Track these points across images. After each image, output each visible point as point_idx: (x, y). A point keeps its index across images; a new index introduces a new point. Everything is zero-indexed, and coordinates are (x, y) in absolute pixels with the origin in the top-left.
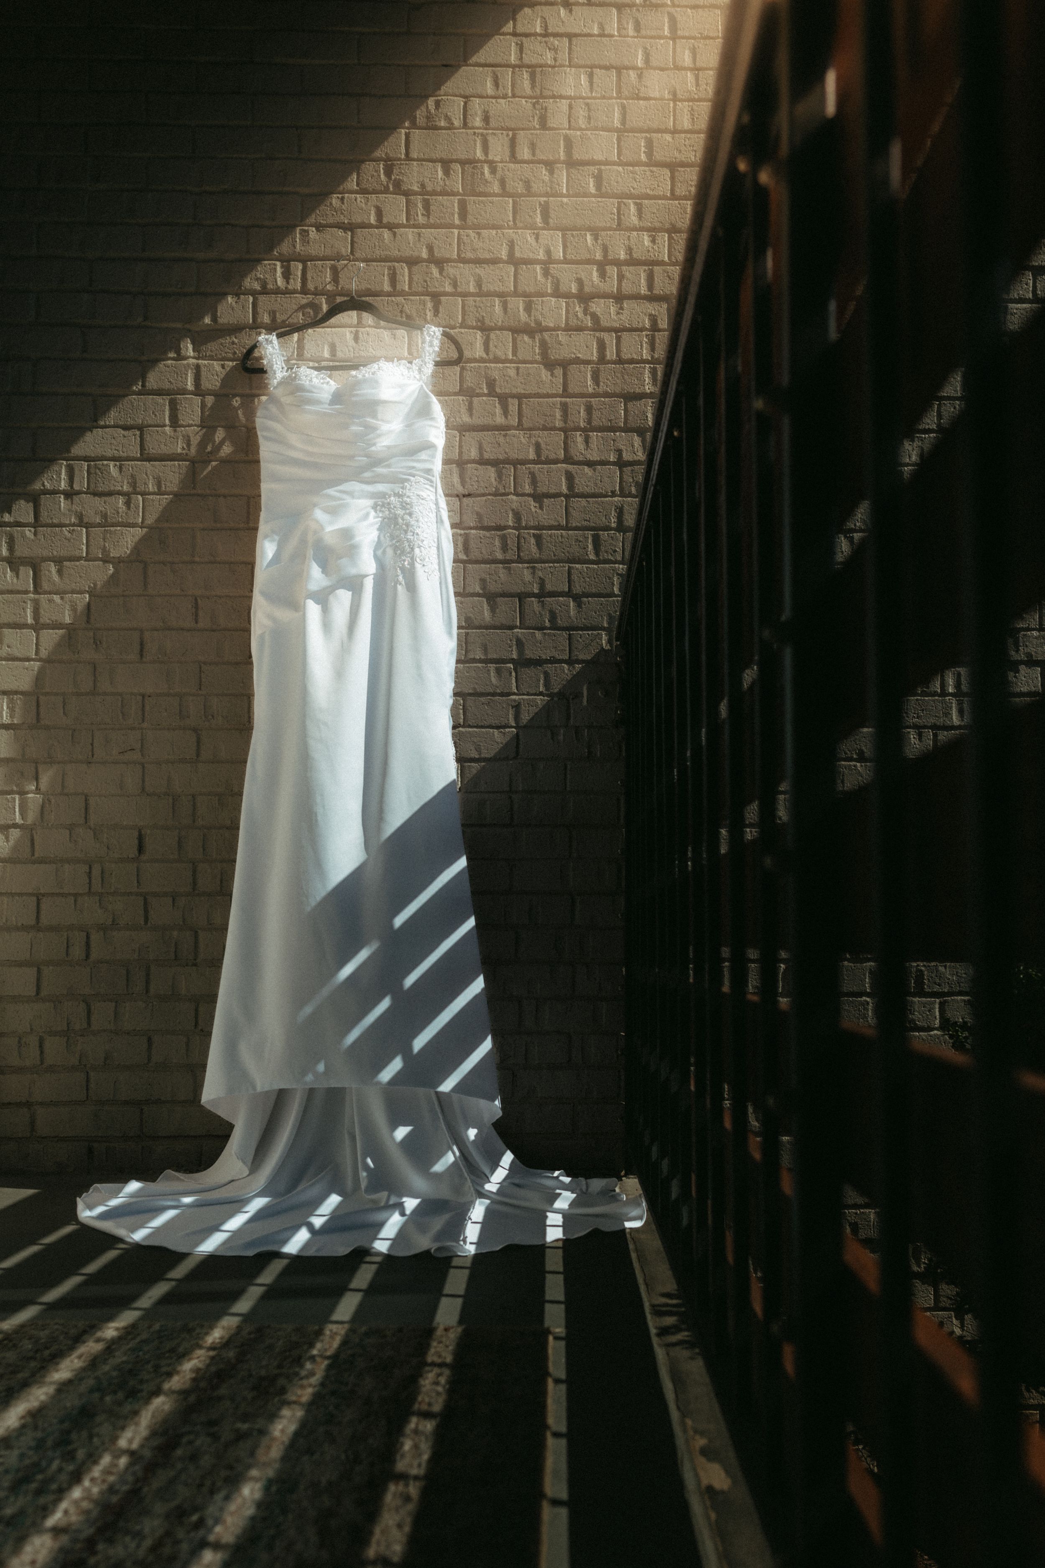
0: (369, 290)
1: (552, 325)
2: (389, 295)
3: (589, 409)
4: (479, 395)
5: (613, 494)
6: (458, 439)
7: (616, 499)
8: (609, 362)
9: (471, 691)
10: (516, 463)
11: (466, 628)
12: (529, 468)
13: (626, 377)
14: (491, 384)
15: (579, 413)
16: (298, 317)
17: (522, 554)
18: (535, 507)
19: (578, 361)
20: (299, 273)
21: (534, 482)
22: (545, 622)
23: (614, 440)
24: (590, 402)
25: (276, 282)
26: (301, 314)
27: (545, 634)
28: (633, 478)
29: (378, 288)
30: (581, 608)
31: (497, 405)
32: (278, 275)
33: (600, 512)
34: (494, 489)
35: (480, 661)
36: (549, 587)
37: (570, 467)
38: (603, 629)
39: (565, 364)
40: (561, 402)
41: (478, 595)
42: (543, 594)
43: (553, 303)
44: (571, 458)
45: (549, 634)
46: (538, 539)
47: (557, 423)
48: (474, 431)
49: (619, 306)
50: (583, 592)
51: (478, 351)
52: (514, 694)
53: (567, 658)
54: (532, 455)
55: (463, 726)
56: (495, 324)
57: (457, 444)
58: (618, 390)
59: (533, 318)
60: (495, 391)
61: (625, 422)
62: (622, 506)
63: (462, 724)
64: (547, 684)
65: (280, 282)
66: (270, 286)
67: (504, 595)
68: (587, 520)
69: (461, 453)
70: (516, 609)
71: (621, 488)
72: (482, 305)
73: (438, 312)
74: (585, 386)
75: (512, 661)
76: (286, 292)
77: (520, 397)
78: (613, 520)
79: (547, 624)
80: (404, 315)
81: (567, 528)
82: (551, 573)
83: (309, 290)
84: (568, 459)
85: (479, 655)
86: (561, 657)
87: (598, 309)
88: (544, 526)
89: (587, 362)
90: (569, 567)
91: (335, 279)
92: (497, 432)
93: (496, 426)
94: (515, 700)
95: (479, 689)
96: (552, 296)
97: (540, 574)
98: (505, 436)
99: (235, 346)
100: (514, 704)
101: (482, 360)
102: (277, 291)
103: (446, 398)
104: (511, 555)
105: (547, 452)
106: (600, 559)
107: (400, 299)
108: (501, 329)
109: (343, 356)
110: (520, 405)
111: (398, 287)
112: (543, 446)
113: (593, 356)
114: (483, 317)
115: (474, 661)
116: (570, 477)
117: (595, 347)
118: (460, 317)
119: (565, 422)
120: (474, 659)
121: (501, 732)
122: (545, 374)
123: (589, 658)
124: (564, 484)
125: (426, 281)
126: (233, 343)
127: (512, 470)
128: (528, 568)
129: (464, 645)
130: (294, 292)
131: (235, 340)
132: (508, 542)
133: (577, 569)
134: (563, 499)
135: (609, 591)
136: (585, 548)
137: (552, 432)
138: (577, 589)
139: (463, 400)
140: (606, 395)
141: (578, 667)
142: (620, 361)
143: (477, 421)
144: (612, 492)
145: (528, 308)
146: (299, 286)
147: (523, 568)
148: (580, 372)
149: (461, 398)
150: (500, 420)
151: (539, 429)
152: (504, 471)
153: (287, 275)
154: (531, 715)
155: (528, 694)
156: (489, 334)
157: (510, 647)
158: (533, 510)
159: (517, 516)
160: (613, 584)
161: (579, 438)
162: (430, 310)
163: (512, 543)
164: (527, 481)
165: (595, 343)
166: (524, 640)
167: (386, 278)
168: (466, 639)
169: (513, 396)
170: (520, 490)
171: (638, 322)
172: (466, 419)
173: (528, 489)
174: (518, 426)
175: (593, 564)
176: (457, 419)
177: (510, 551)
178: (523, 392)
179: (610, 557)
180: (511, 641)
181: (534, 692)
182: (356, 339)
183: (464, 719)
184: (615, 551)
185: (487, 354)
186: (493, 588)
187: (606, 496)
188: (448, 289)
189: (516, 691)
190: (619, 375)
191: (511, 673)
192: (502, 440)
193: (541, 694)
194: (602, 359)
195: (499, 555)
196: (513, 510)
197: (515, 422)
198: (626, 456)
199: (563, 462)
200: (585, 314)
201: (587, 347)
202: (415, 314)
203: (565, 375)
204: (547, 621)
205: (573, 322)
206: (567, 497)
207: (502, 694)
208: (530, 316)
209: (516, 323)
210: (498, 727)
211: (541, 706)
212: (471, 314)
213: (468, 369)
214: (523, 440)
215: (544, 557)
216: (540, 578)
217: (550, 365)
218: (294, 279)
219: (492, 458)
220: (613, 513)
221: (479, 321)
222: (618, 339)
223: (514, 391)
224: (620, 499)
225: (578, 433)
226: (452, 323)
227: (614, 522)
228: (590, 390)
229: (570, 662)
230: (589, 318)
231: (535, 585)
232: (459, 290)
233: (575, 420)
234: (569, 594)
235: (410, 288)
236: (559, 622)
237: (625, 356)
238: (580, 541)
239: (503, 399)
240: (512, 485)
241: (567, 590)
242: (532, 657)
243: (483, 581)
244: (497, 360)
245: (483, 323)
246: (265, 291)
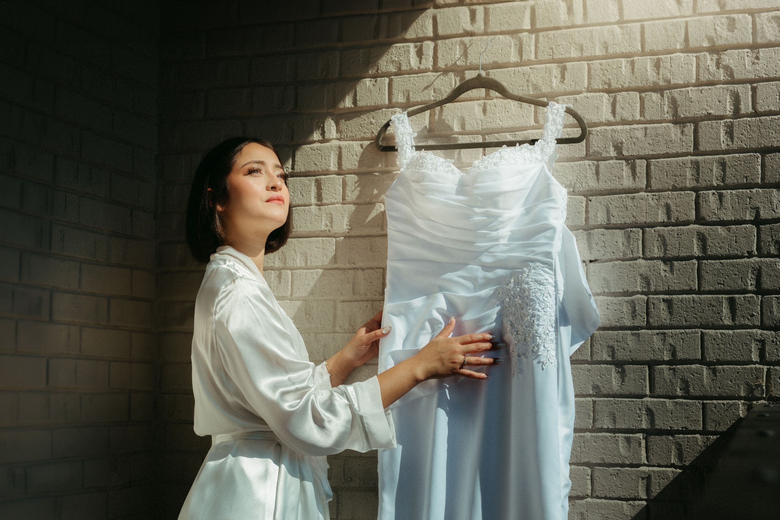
0: (495, 62)
1: (681, 82)
2: (517, 65)
3: (723, 165)
4: (605, 159)
5: (750, 255)
6: (584, 204)
7: (752, 260)
8: (744, 116)
9: (599, 461)
10: (643, 227)
11: (594, 396)
12: (659, 231)
13: (763, 130)
14: (618, 148)
15: (712, 171)
16: (429, 94)
17: (651, 320)
18: (665, 271)
19: (709, 117)
20: (431, 53)
21: (664, 244)
22: (676, 390)
23: (750, 198)
24: (724, 159)
25: (409, 63)
26: (432, 92)
27: (677, 403)
28: (772, 237)
29: (505, 60)
30: (716, 376)
31: (624, 168)
32: (411, 56)
33: (735, 275)
34: (621, 254)
35: (608, 430)
36: (680, 355)
37: (702, 228)
38: (740, 398)
39: (695, 121)
40: (692, 162)
41: (607, 363)
42: (674, 362)
43: (682, 59)
44: (703, 218)
45: (681, 404)
46: (669, 303)
47: (688, 182)
48: (601, 195)
49: (755, 55)
50: (718, 360)
51: (606, 114)
52: (644, 465)
53: (701, 428)
54: (661, 217)
55: (592, 497)
56: (623, 86)
57: (584, 209)
58: (754, 145)
59: (661, 76)
60: (621, 153)
61: (763, 179)
62: (760, 267)
63: (590, 494)
64: (680, 456)
65: (414, 62)
66: (404, 68)
67: (634, 362)
68: (720, 284)
69: (587, 219)
70: (645, 376)
71: (759, 248)
72: (608, 68)
73: (564, 79)
74: (717, 143)
75: (642, 431)
76: (419, 71)
77: (647, 158)
78: (749, 283)
79: (679, 392)
80: (530, 84)
81: (700, 292)
82: (682, 339)
83: (439, 68)
84: (700, 220)
85: (607, 424)
86: (693, 428)
87: (731, 61)
88: (674, 290)
89: (721, 118)
90: (702, 333)
91: (465, 54)
92: (624, 195)
93: (623, 189)
94: (644, 472)
95: (608, 460)
96: (682, 51)
97: (671, 341)
98: (633, 198)
99: (372, 126)
100: (643, 475)
101: (609, 124)
102: (411, 72)
103: (572, 164)
104: (641, 321)
105: (677, 213)
106: (735, 324)
107: (526, 69)
108: (628, 90)
109: (472, 129)
110: (648, 166)
111: (525, 57)
112: (673, 208)
113: (726, 110)
114: (609, 79)
115: (601, 430)
116: (702, 239)
117: (728, 100)
118: (586, 82)
119: (697, 181)
120: (602, 428)
121: (630, 504)
122: (674, 131)
123: (725, 430)
124: (695, 246)
125: (552, 49)
126: (371, 123)
127: (641, 234)
128: (657, 334)
129: (592, 414)
130: (426, 71)
131: (372, 120)
132: (637, 308)
133: (711, 335)
134: (695, 261)
135: (746, 358)
136: (718, 313)
137: (683, 193)
138: (711, 356)
139: (589, 165)
140: (741, 150)
141: (713, 438)
142: (756, 114)
143: (603, 186)
144: (748, 252)
145: (657, 65)
146: (430, 65)
147: (652, 335)
148: (712, 129)
149: (587, 162)
150: (627, 182)
151: (668, 190)
152: (632, 235)
153: (420, 54)
154: (662, 488)
155: (659, 466)
156: (615, 96)
157: (639, 417)
158: (663, 274)
159: (646, 280)
160: (751, 351)
161: (711, 197)
162: (556, 77)
163: (641, 309)
164: (656, 244)
165: (728, 97)
166: (654, 410)
167: (512, 49)
168: (593, 407)
169: (641, 158)
170: (648, 254)
171: (776, 71)
172: (593, 184)
173: (657, 252)
174: (647, 187)
175: (729, 329)
176: (584, 184)
177: (638, 316)
178: (651, 153)
179: (747, 322)
180: (640, 410)
181: (665, 463)
182: (484, 111)
183: (592, 490)
184: (752, 316)
185: (614, 117)
186: (621, 355)
187: (742, 257)
188: (574, 54)
189: (646, 462)
190: (755, 129)
191: (640, 444)
192: (629, 203)
193: (673, 466)
194: (737, 113)
195: (628, 323)
196: (641, 275)
197: (643, 183)
198: (764, 214)
199: (695, 223)
200: (718, 68)
201: (719, 102)
202: (540, 83)
203: (696, 132)
204: (678, 390)
205: (705, 77)
206: (698, 258)
207: (632, 466)
208: (658, 74)
209: (645, 83)
210: (627, 500)
211: (671, 479)
212: (597, 77)
213: (594, 133)
214: (652, 203)
215: (675, 323)
216: (671, 345)
217: (678, 121)
218: (426, 59)
219: (619, 222)
220: (750, 275)
221: (606, 84)
222: (754, 90)
223: (642, 153)
224: (757, 259)
225: (711, 192)
226: (578, 88)
227: (751, 285)
228: (724, 147)
229: (704, 432)
230: (721, 71)
231: (665, 352)
232: (585, 54)
233: (707, 178)
234: (702, 361)
235: (536, 57)
236: (692, 391)
237: (760, 109)
238: (713, 306)
239: (631, 161)
240: (641, 249)
241: (699, 357)
242: (663, 428)
243: (612, 349)
244: (624, 122)
245: (609, 85)
246: (399, 73)
